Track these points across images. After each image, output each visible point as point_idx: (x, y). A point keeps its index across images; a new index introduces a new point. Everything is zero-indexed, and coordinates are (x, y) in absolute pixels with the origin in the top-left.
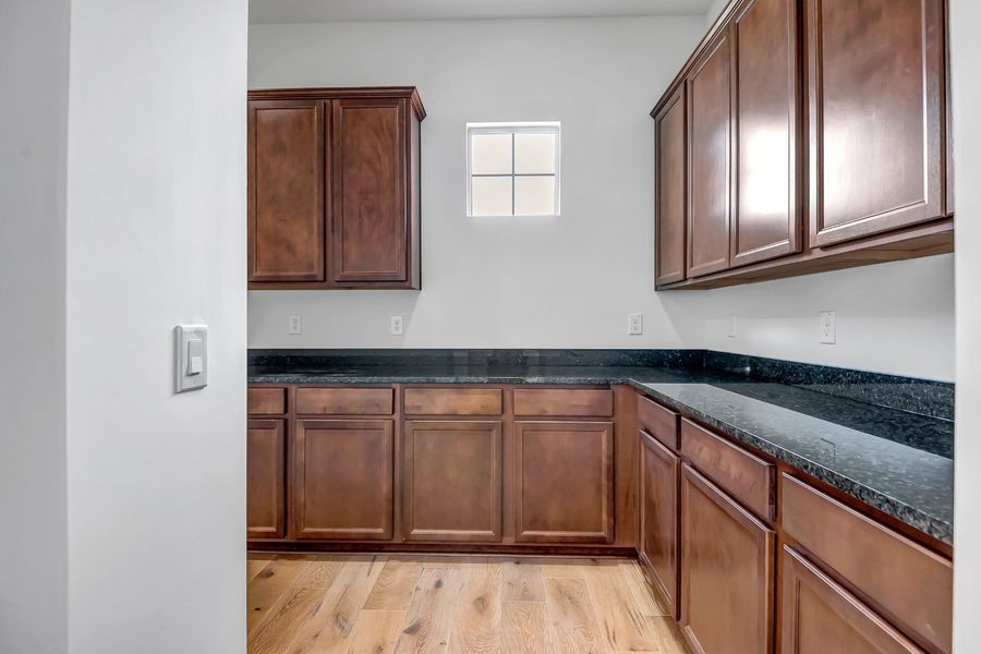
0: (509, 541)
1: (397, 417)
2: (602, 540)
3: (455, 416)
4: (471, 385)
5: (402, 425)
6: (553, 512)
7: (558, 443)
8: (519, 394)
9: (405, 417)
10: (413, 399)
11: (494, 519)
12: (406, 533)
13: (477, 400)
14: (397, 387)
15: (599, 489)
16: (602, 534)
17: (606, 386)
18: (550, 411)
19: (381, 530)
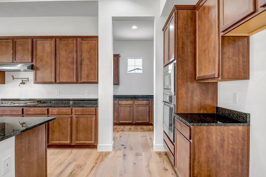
0: (134, 123)
1: (118, 105)
2: (147, 122)
3: (126, 105)
4: (129, 100)
5: (119, 106)
6: (140, 118)
7: (141, 108)
8: (136, 101)
9: (119, 105)
10: (120, 102)
11: (132, 120)
12: (119, 122)
13: (130, 102)
14: (118, 100)
15: (147, 115)
16: (148, 121)
17: (148, 100)
18: (140, 104)
19: (115, 121)
